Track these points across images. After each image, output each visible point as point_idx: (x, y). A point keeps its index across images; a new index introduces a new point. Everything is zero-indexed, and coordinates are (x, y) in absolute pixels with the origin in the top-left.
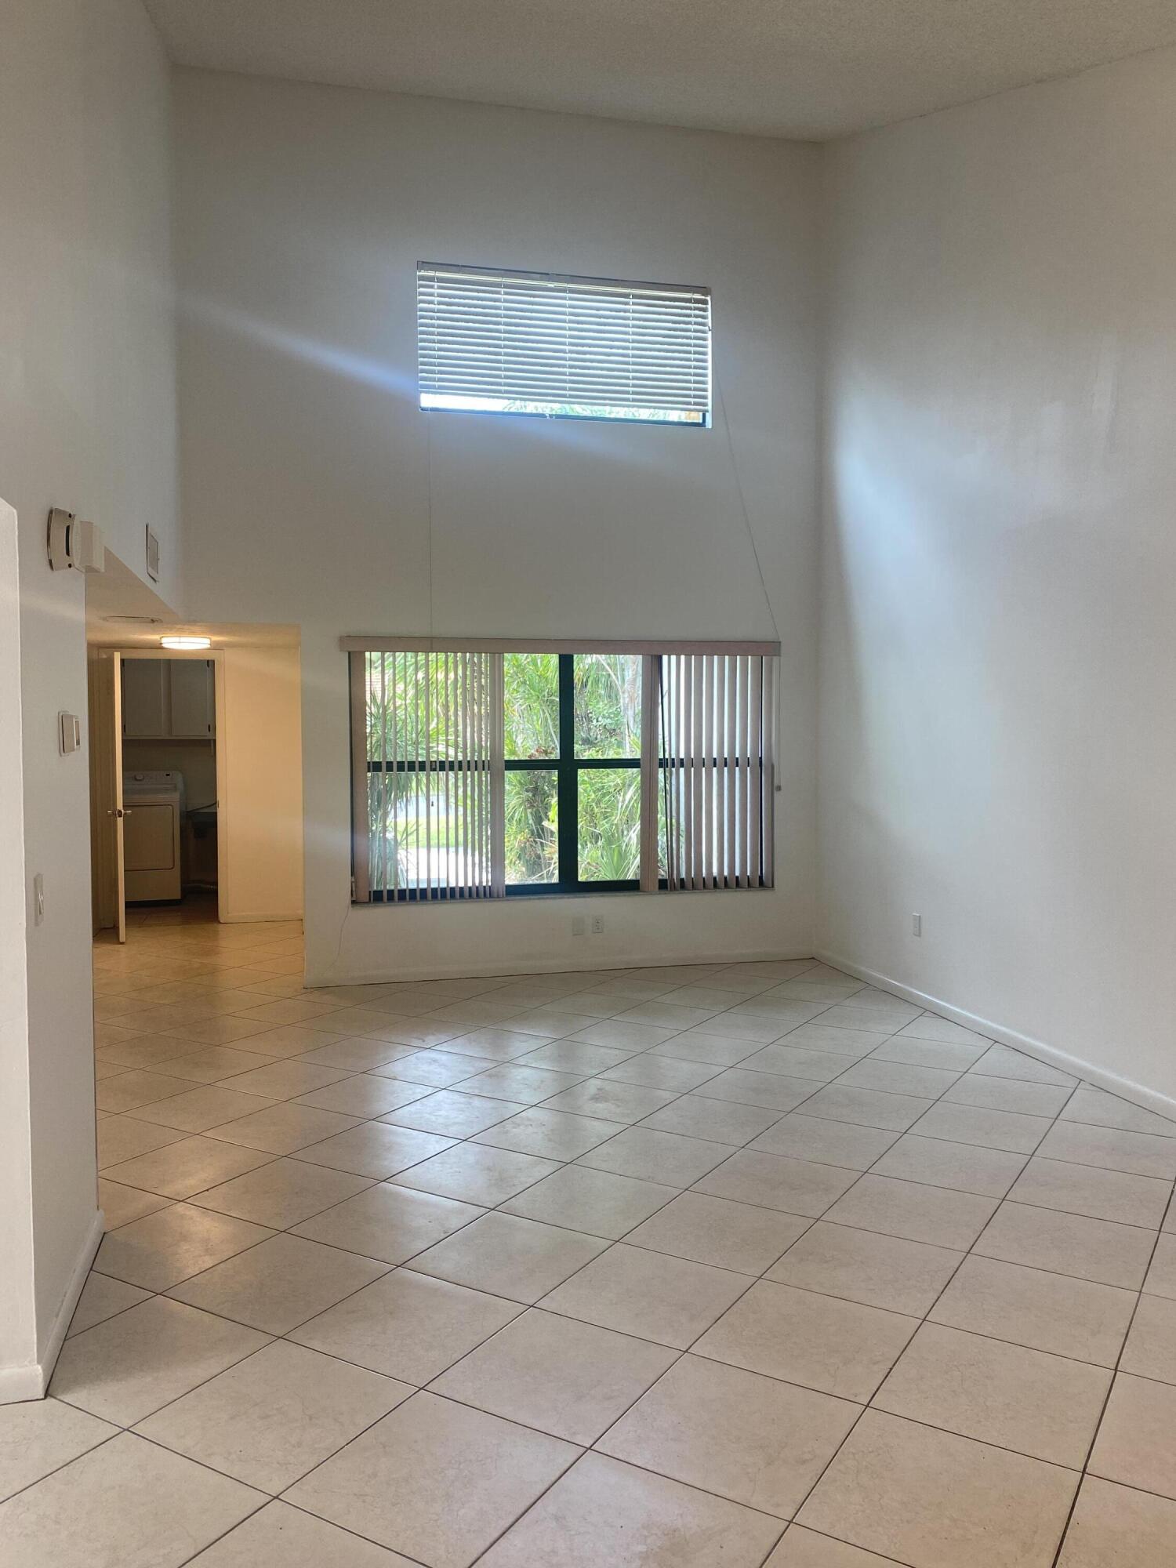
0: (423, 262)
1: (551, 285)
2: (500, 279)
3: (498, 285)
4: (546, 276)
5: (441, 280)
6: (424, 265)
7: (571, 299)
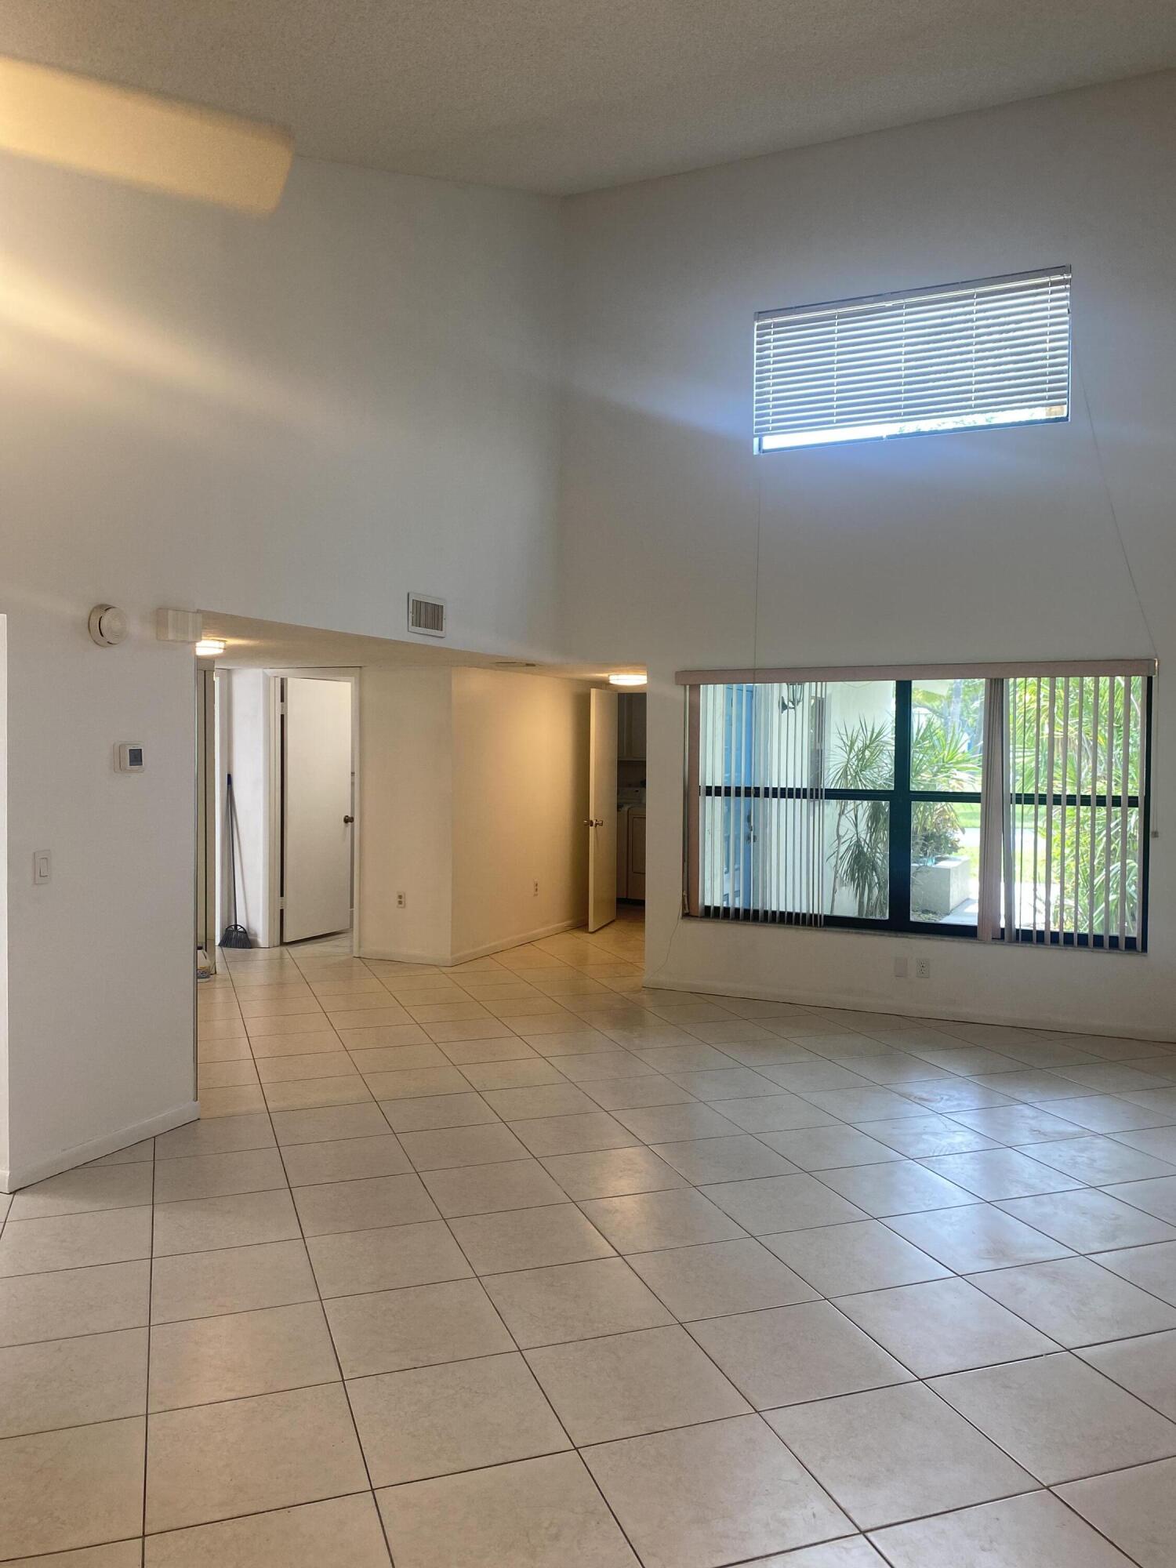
0: (760, 313)
1: (889, 304)
2: (834, 311)
3: (832, 317)
4: (879, 297)
5: (777, 325)
6: (761, 314)
7: (907, 314)
